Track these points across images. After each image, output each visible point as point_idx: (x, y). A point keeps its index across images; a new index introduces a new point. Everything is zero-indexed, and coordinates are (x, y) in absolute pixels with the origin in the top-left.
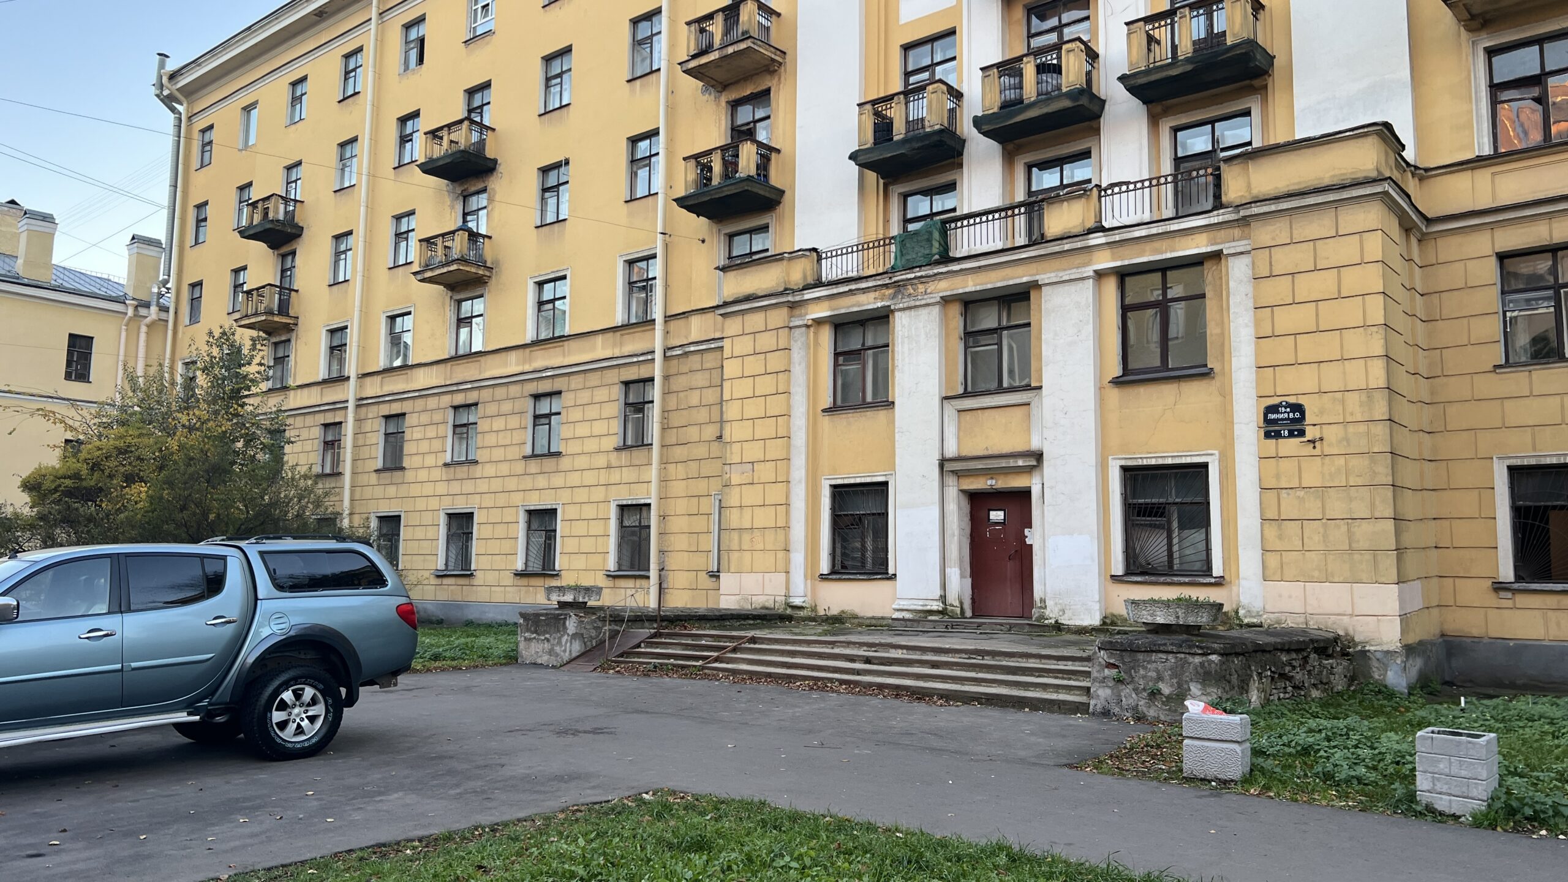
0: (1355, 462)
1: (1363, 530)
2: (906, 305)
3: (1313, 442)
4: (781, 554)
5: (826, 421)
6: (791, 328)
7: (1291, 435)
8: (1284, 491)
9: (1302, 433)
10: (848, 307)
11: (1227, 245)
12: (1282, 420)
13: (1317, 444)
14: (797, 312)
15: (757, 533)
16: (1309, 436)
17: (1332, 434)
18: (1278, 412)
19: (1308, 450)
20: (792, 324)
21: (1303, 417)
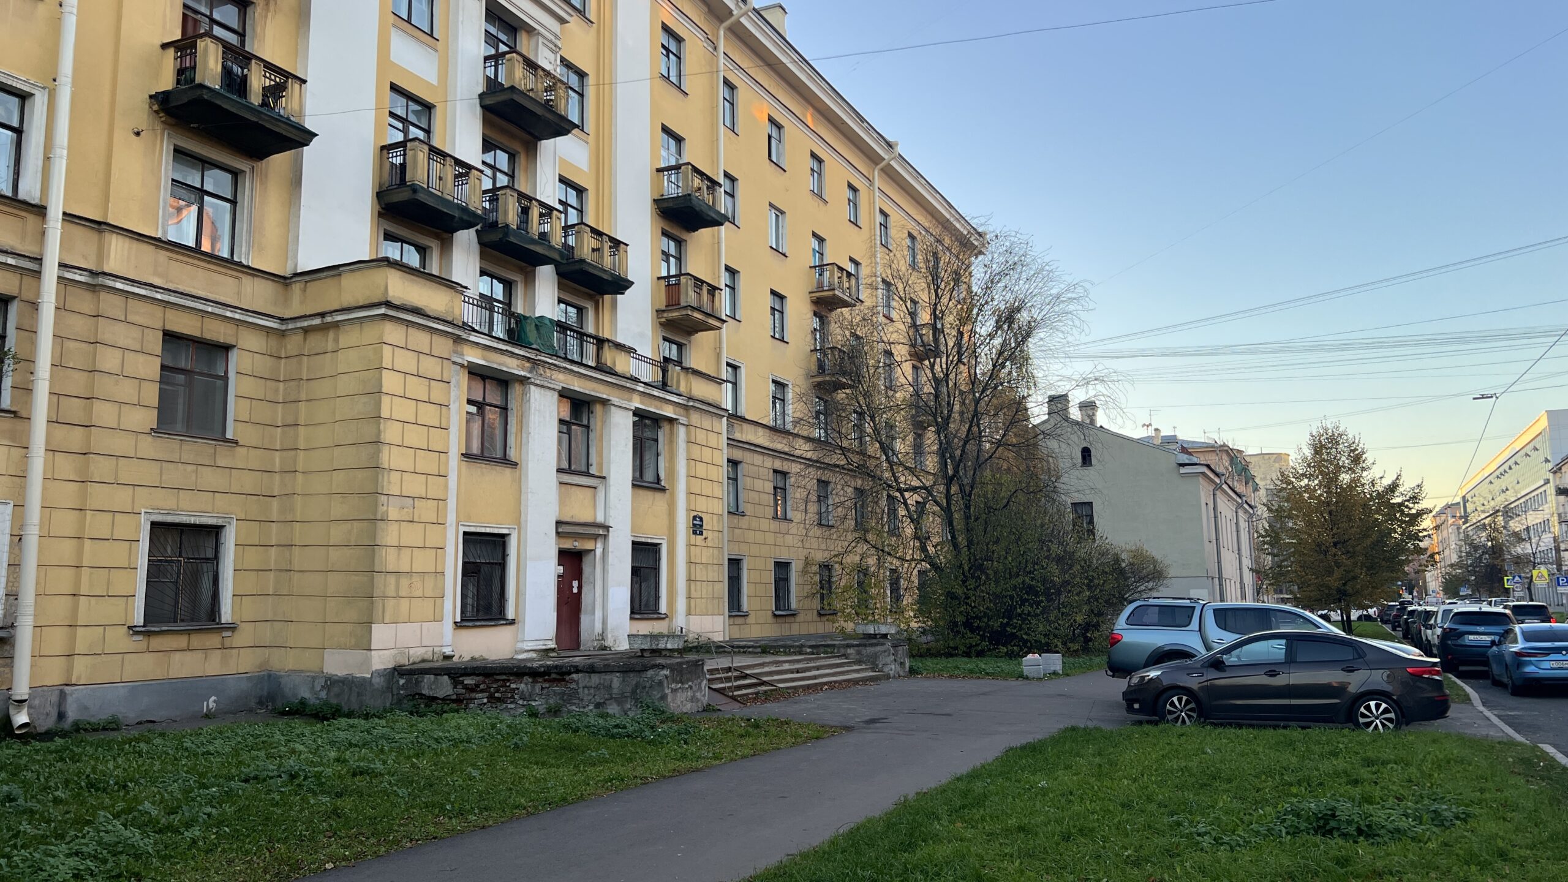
0: (715, 552)
4: (439, 601)
5: (464, 466)
6: (451, 362)
7: (699, 534)
8: (697, 564)
11: (680, 417)
12: (697, 525)
13: (706, 540)
14: (454, 347)
15: (415, 578)
16: (705, 535)
17: (709, 535)
18: (696, 520)
19: (704, 543)
20: (453, 359)
21: (703, 524)
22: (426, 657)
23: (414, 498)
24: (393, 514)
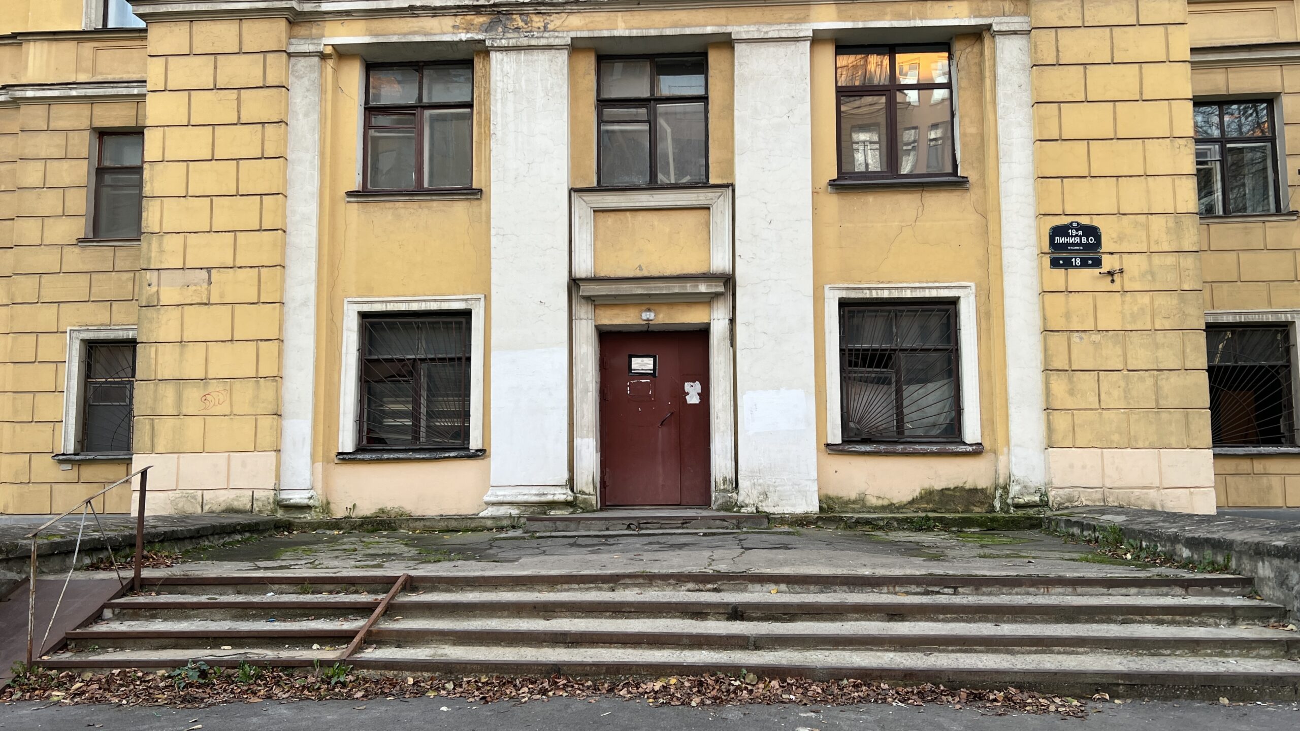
0: (1162, 300)
1: (1171, 383)
2: (512, 43)
3: (1110, 273)
4: (266, 423)
5: (354, 211)
6: (290, 55)
7: (1084, 264)
8: (1076, 334)
9: (1097, 263)
10: (405, 34)
11: (997, 19)
12: (1073, 244)
13: (1116, 277)
14: (302, 31)
15: (214, 386)
16: (1106, 267)
17: (1133, 265)
18: (1067, 235)
19: (1105, 284)
20: (292, 49)
21: (1098, 243)
22: (236, 505)
23: (209, 270)
24: (169, 295)
